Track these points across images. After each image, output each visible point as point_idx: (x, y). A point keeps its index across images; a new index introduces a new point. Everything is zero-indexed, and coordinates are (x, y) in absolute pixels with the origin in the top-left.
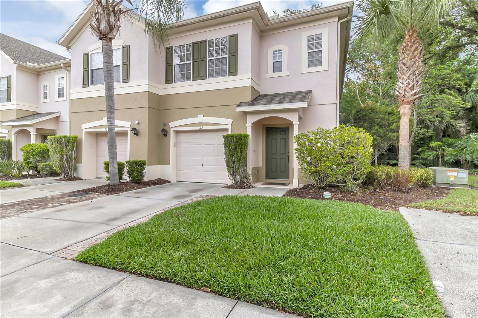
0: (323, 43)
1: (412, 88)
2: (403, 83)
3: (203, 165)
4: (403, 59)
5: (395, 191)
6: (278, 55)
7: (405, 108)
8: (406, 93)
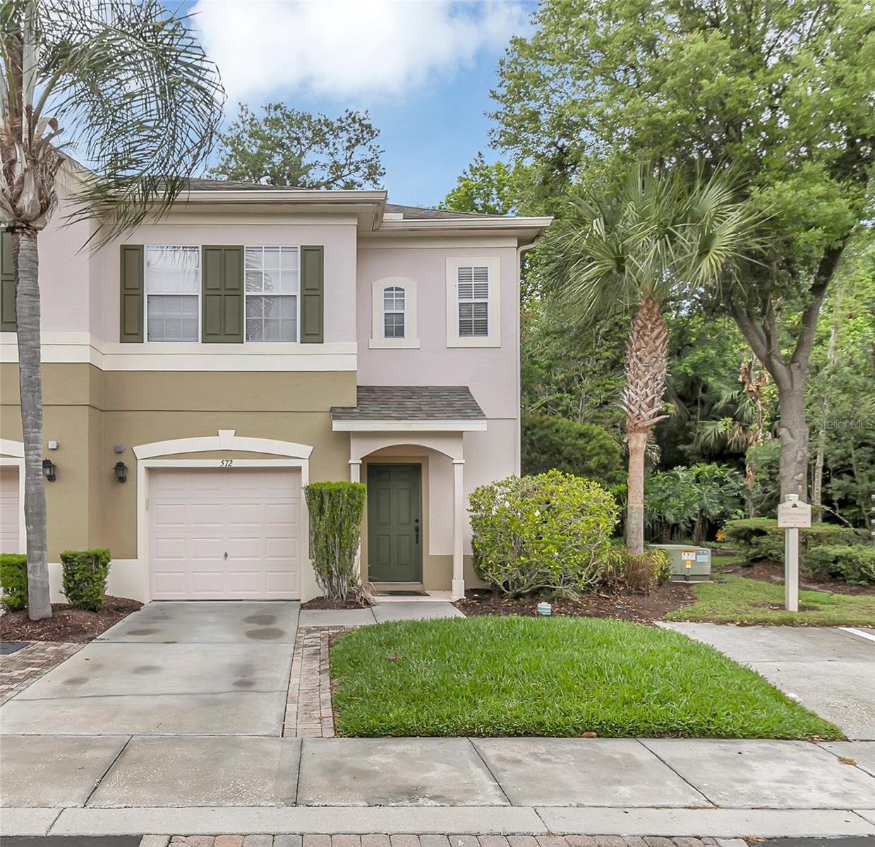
0: (489, 288)
1: (651, 405)
2: (637, 394)
3: (226, 555)
4: (638, 350)
5: (630, 593)
6: (394, 298)
7: (638, 439)
8: (642, 412)
